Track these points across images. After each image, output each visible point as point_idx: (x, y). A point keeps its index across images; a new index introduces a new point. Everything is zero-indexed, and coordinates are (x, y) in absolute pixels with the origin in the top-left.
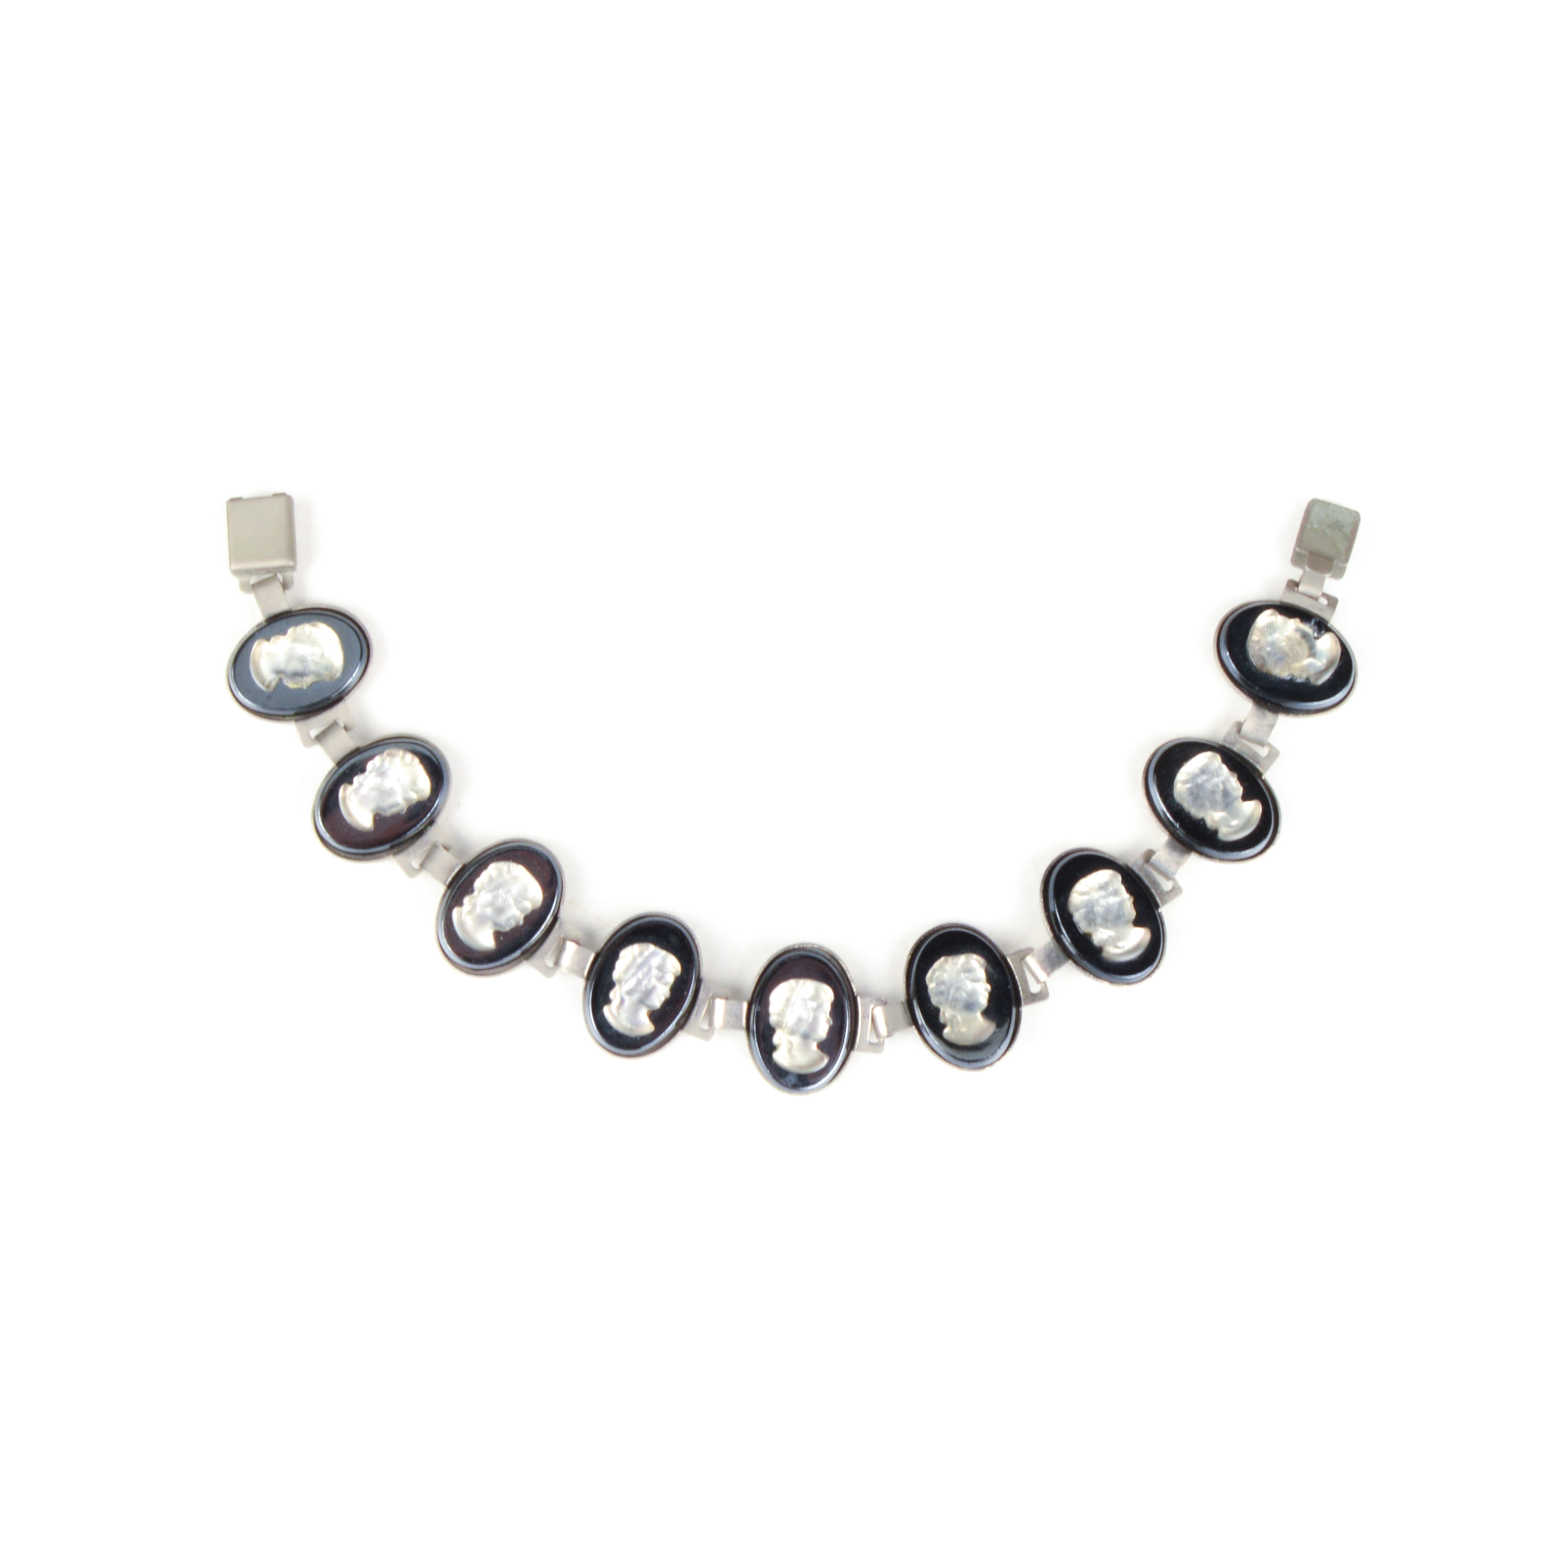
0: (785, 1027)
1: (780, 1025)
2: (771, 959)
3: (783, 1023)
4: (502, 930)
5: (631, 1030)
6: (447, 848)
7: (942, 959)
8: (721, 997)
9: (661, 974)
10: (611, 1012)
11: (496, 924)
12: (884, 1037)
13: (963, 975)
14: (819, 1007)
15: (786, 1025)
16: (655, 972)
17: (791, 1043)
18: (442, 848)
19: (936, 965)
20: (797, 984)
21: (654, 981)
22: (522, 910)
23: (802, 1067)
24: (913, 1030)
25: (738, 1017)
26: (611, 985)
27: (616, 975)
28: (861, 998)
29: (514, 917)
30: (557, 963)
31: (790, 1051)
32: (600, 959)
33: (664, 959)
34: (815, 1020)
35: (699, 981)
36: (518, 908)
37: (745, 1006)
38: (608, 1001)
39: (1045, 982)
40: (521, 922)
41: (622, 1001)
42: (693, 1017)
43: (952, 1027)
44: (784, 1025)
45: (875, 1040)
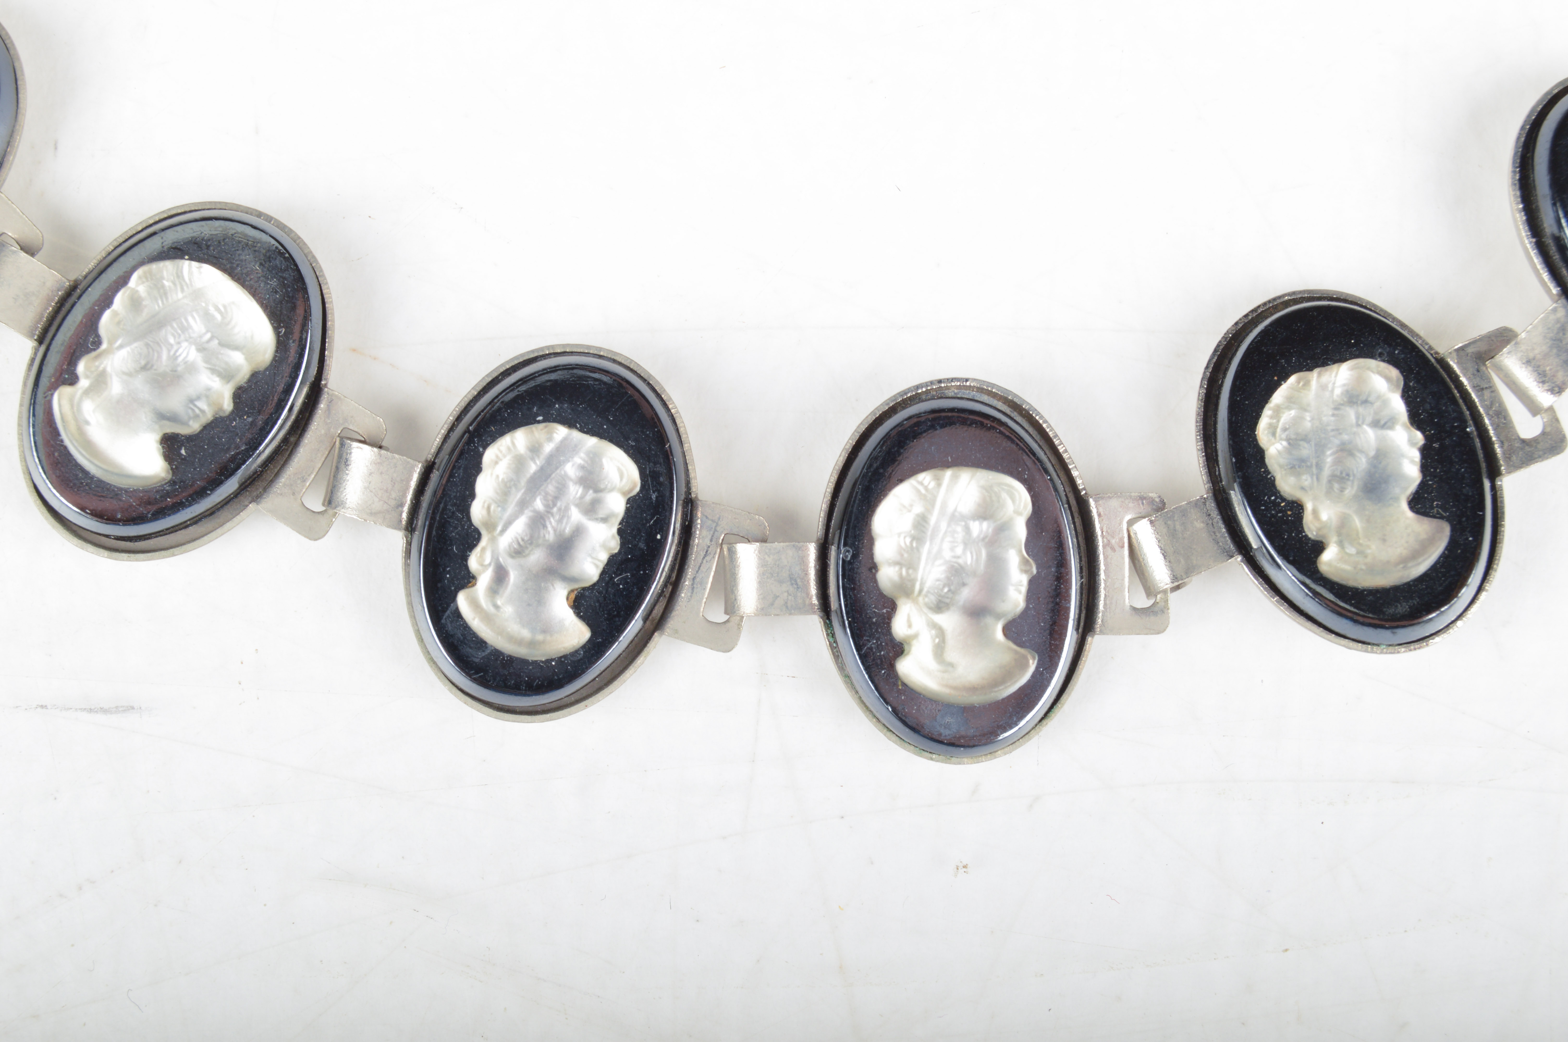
0: (921, 591)
1: (906, 588)
2: (863, 428)
3: (913, 581)
4: (184, 431)
5: (532, 644)
6: (30, 250)
7: (1293, 379)
8: (748, 539)
9: (590, 495)
10: (474, 604)
11: (162, 416)
12: (1165, 592)
13: (1351, 414)
14: (1002, 529)
15: (922, 584)
16: (575, 491)
17: (941, 633)
18: (16, 248)
19: (1278, 397)
20: (938, 481)
21: (576, 516)
22: (226, 375)
23: (973, 689)
24: (1237, 564)
25: (797, 582)
26: (472, 537)
27: (477, 511)
28: (1096, 501)
29: (207, 393)
30: (331, 500)
31: (939, 650)
32: (435, 476)
33: (595, 458)
34: (995, 563)
35: (690, 504)
36: (213, 371)
37: (812, 552)
38: (467, 579)
39: (1551, 409)
40: (228, 405)
41: (501, 575)
42: (684, 594)
43: (1341, 544)
44: (917, 587)
45: (1143, 602)
